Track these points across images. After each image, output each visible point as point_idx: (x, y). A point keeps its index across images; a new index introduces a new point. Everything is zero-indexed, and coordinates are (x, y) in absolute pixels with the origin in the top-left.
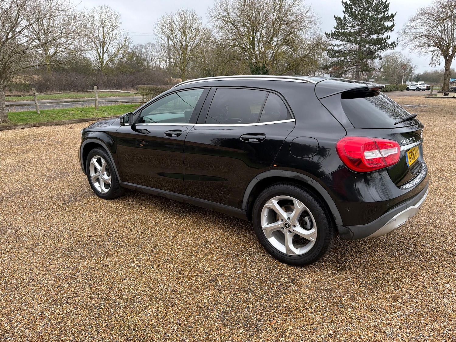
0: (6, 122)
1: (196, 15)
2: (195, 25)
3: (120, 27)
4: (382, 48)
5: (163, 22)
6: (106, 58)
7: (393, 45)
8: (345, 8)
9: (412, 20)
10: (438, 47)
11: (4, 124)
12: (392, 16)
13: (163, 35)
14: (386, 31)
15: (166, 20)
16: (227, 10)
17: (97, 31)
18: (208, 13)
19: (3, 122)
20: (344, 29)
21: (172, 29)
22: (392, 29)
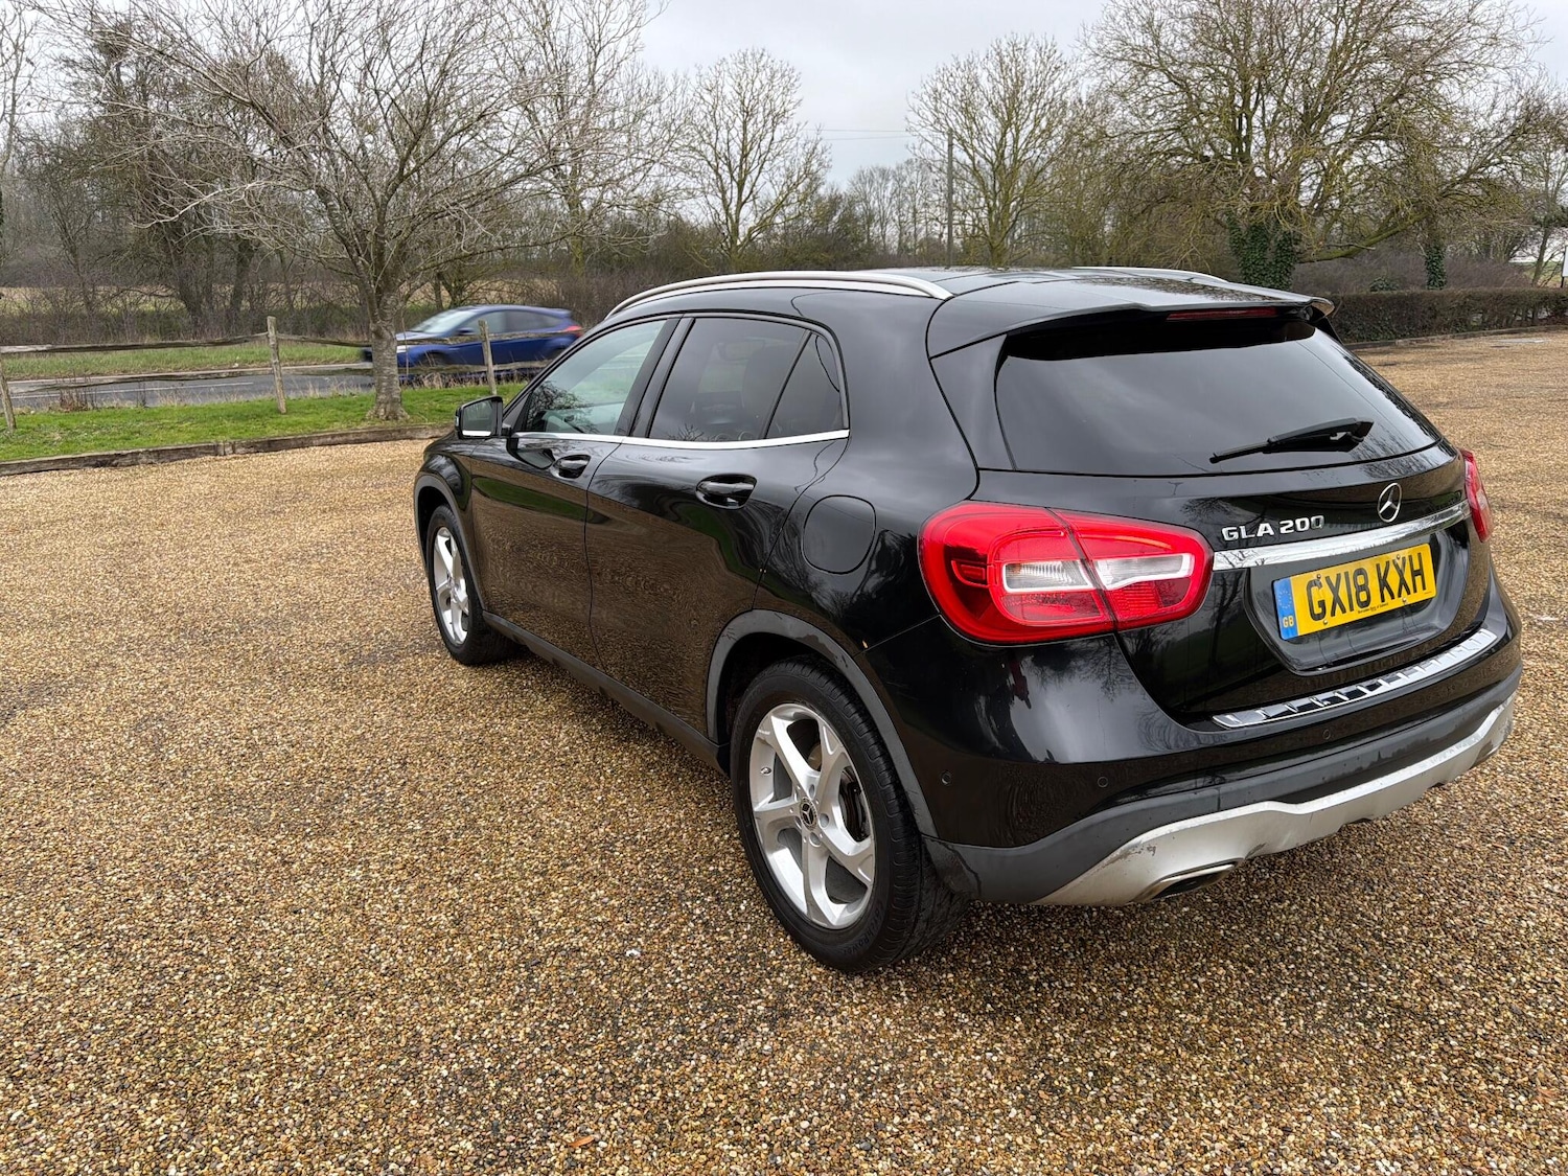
0: (397, 419)
1: (1057, 54)
2: (1051, 89)
3: (797, 116)
5: (939, 86)
6: (748, 218)
11: (391, 425)
13: (937, 130)
15: (951, 79)
16: (1149, 26)
17: (723, 133)
18: (1078, 44)
19: (387, 419)
21: (967, 109)
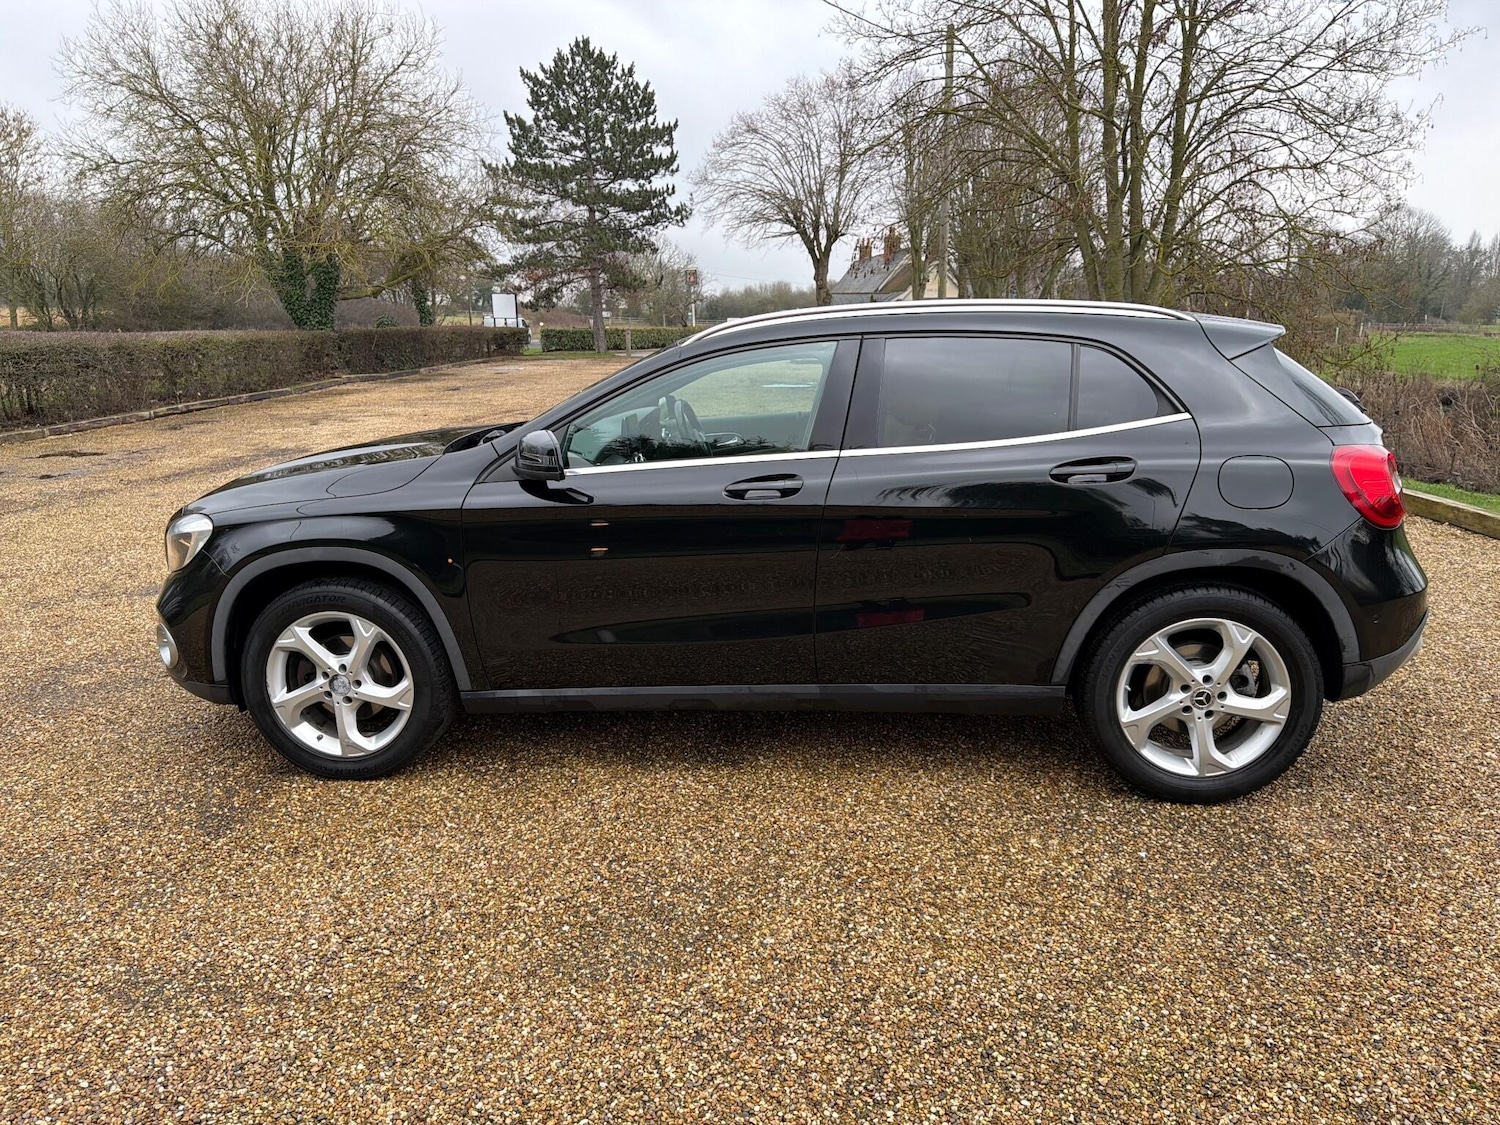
4: (653, 221)
7: (682, 214)
8: (532, 91)
9: (721, 147)
10: (790, 222)
12: (669, 130)
14: (656, 173)
20: (541, 156)
22: (674, 167)
